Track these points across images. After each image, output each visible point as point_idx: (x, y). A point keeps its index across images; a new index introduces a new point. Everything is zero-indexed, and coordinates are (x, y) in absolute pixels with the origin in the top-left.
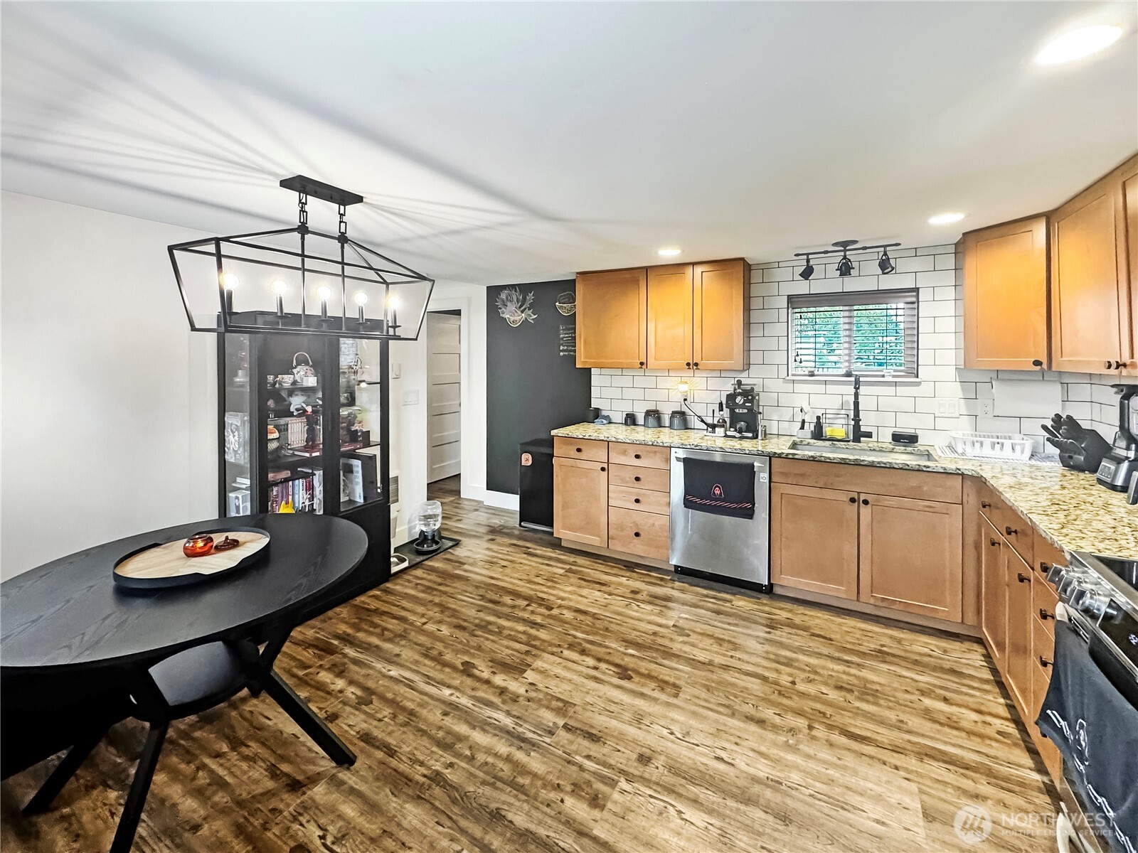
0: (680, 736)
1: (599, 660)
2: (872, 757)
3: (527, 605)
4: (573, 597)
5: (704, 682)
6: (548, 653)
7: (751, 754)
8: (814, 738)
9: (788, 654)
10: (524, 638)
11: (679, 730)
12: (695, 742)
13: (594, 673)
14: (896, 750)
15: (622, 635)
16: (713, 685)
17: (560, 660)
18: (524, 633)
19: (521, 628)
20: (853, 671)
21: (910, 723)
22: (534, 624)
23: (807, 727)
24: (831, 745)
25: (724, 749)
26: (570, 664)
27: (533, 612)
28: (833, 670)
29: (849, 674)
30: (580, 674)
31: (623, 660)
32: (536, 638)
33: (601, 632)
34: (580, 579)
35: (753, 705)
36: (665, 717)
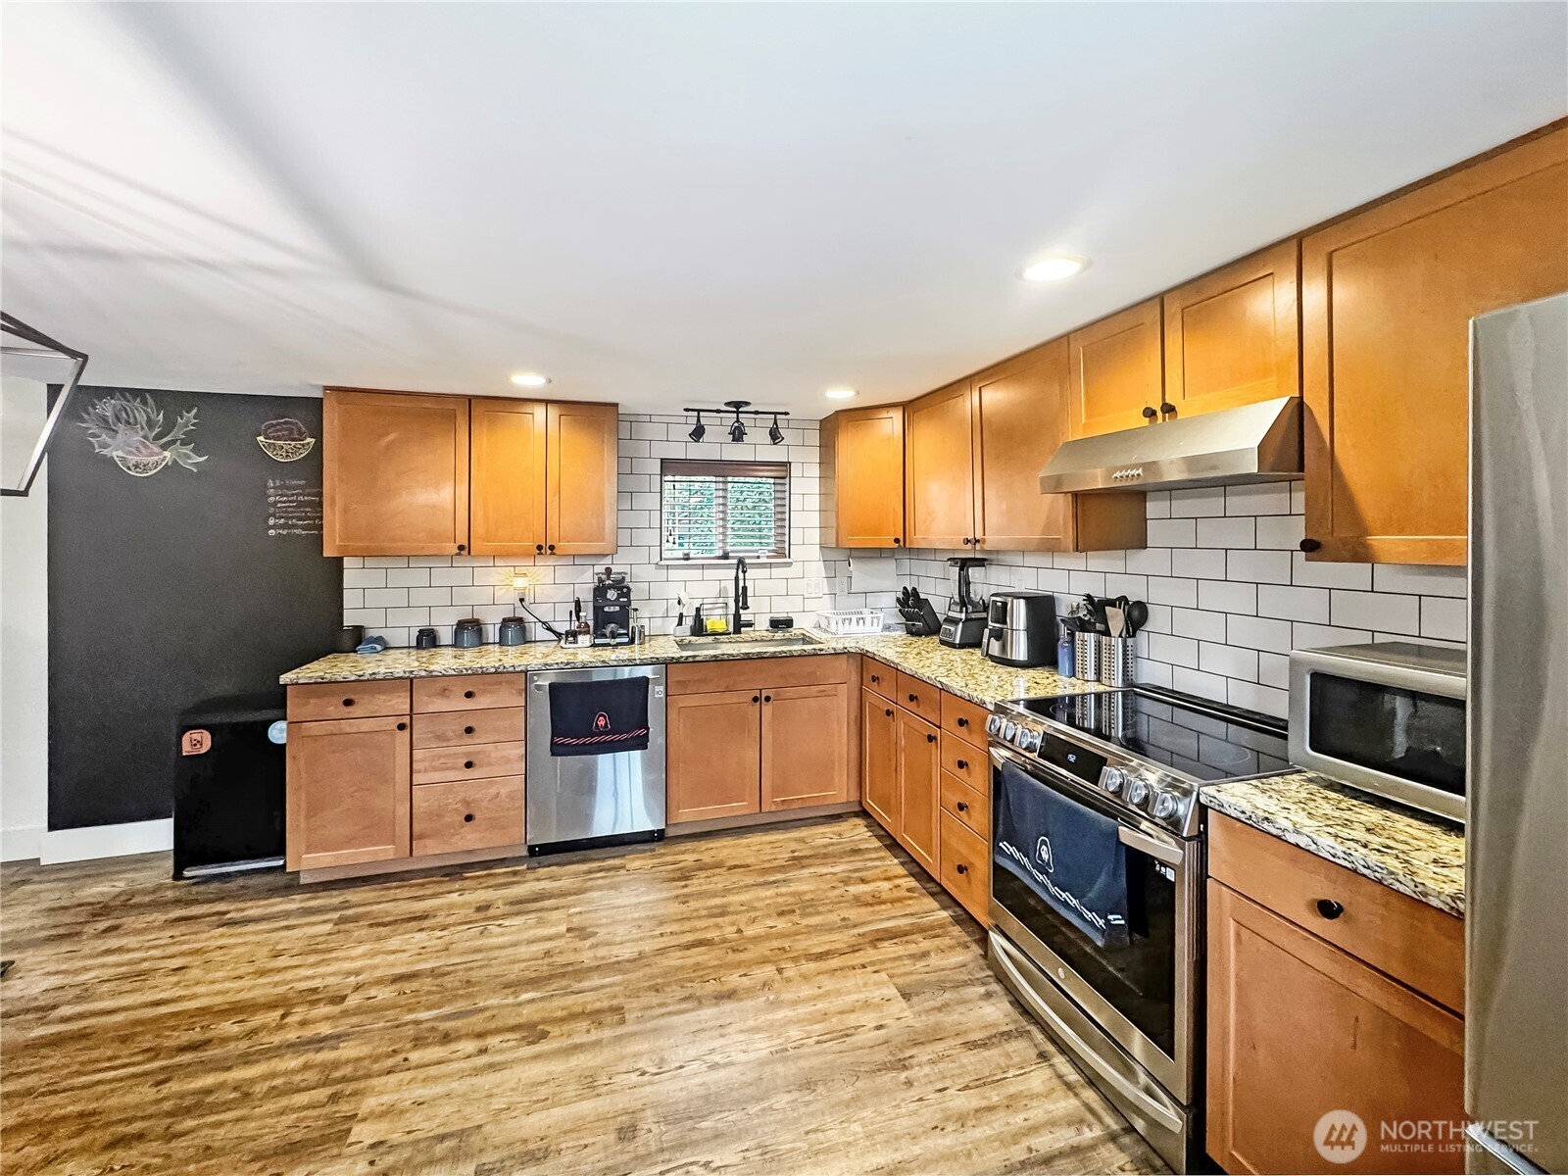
0: (655, 1071)
1: (480, 1035)
2: (841, 969)
3: (283, 1017)
4: (377, 960)
5: (647, 984)
6: (379, 1076)
7: (742, 1037)
8: (789, 980)
9: (717, 901)
10: (312, 1076)
11: (649, 1063)
12: (678, 1065)
13: (484, 1059)
14: (855, 949)
15: (498, 980)
16: (659, 981)
17: (409, 1075)
18: (306, 1067)
19: (292, 1062)
20: (783, 890)
21: (851, 917)
22: (319, 1043)
23: (776, 972)
24: (805, 977)
25: (712, 1051)
26: (433, 1071)
27: (303, 1023)
28: (766, 898)
29: (782, 895)
30: (462, 1075)
31: (519, 1015)
32: (336, 1065)
33: (461, 992)
34: (371, 925)
35: (715, 980)
36: (623, 1058)
